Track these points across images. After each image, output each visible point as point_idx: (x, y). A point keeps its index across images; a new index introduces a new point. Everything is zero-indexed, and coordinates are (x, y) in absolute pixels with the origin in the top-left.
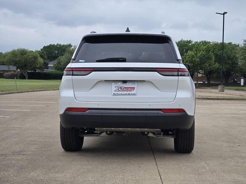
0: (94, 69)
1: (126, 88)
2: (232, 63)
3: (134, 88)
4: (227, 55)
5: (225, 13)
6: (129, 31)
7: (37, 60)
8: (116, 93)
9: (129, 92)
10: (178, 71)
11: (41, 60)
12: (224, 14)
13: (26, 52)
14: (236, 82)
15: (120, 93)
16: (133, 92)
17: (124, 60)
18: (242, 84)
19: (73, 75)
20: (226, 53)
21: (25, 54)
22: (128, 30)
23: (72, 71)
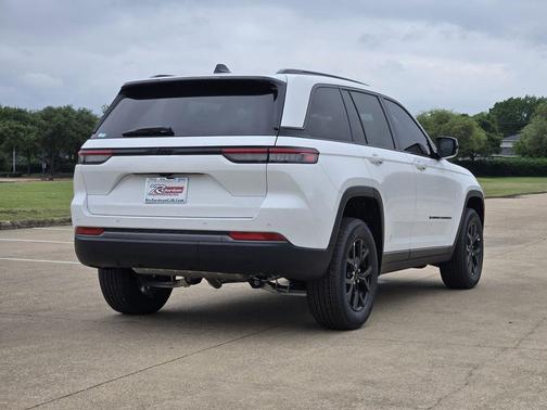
0: (114, 151)
1: (169, 188)
3: (182, 188)
7: (471, 134)
8: (150, 198)
9: (173, 197)
10: (268, 153)
11: (481, 134)
13: (448, 118)
15: (158, 197)
16: (181, 196)
17: (169, 133)
19: (84, 162)
21: (447, 122)
22: (218, 70)
23: (84, 154)
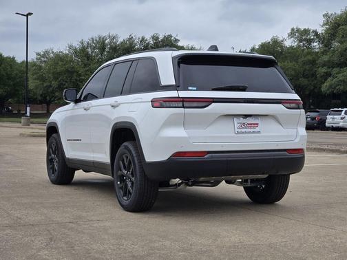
0: (215, 100)
1: (249, 124)
2: (14, 85)
3: (257, 124)
4: (7, 74)
5: (30, 14)
6: (217, 50)
8: (240, 130)
9: (252, 130)
12: (27, 16)
14: (11, 111)
15: (243, 130)
16: (257, 129)
18: (28, 114)
19: (183, 107)
20: (4, 70)
23: (183, 101)
